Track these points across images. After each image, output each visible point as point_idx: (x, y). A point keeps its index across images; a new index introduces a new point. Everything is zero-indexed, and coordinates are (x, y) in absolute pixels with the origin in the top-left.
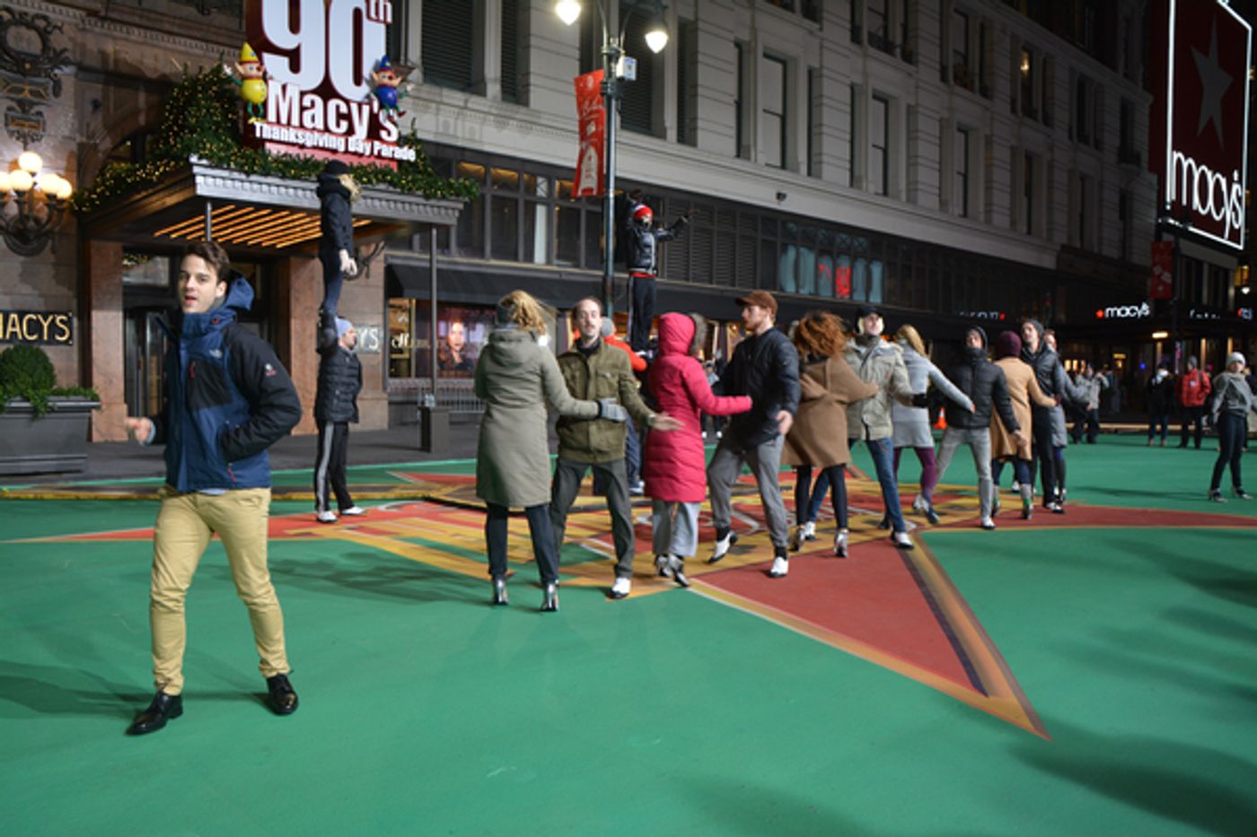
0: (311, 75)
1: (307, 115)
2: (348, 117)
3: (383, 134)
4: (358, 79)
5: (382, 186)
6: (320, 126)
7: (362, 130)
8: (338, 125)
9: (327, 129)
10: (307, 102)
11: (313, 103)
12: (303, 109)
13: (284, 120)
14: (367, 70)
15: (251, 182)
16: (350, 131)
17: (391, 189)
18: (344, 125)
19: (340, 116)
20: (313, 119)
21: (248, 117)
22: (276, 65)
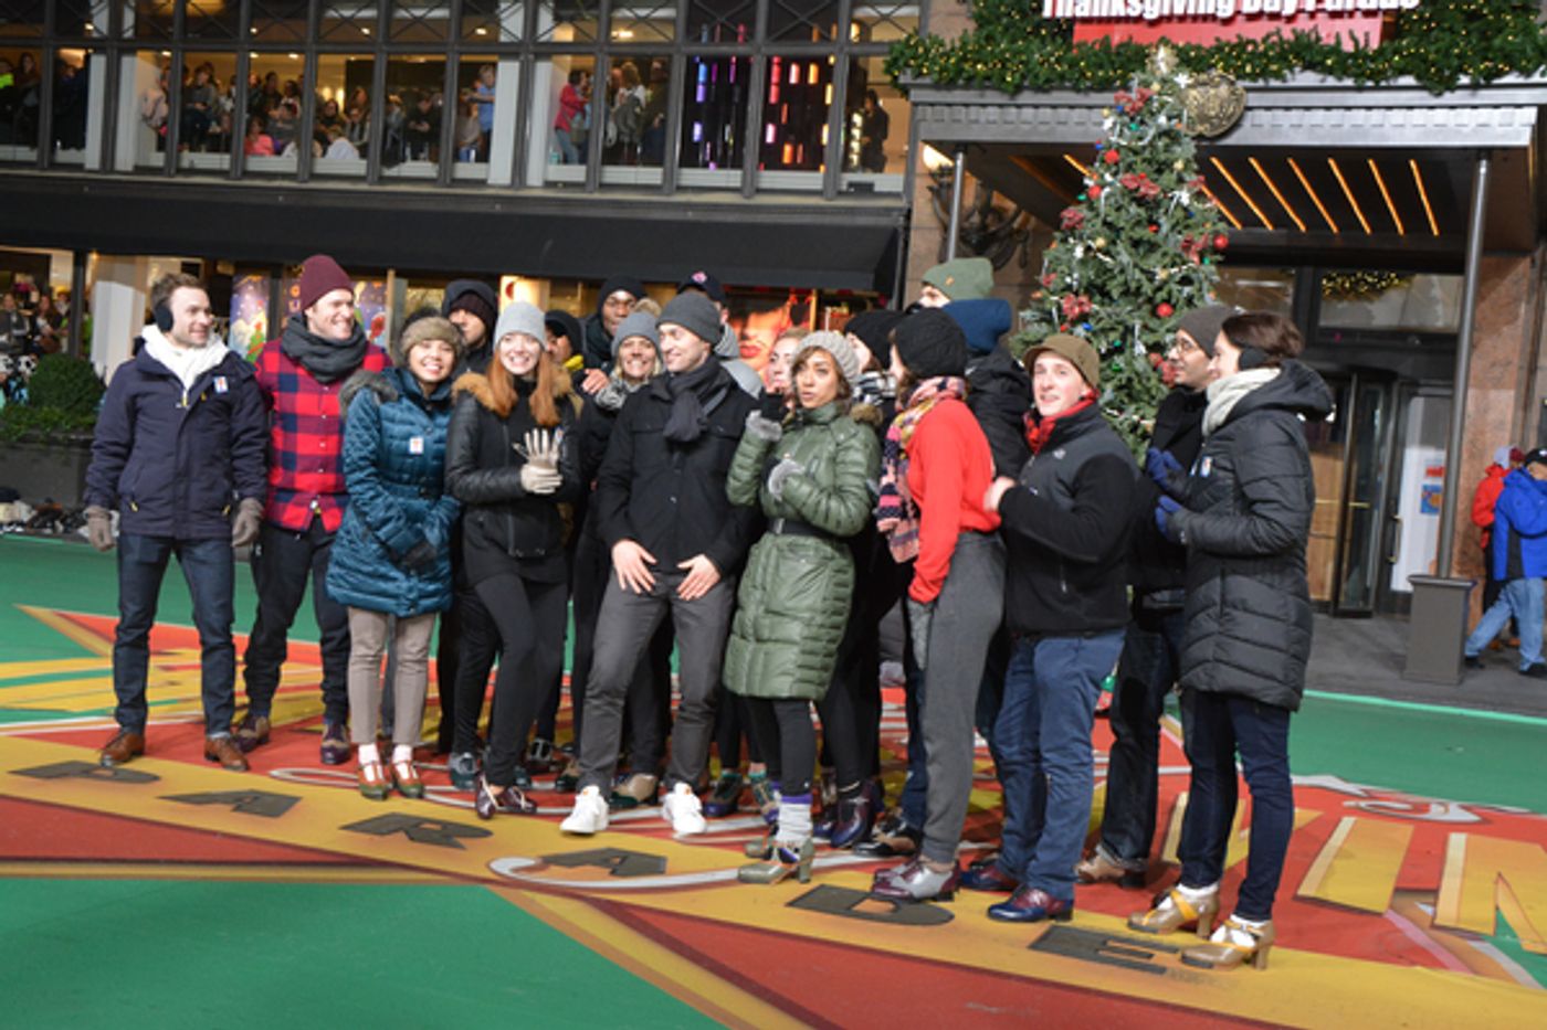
5: (1310, 78)
15: (1019, 106)
17: (1331, 81)
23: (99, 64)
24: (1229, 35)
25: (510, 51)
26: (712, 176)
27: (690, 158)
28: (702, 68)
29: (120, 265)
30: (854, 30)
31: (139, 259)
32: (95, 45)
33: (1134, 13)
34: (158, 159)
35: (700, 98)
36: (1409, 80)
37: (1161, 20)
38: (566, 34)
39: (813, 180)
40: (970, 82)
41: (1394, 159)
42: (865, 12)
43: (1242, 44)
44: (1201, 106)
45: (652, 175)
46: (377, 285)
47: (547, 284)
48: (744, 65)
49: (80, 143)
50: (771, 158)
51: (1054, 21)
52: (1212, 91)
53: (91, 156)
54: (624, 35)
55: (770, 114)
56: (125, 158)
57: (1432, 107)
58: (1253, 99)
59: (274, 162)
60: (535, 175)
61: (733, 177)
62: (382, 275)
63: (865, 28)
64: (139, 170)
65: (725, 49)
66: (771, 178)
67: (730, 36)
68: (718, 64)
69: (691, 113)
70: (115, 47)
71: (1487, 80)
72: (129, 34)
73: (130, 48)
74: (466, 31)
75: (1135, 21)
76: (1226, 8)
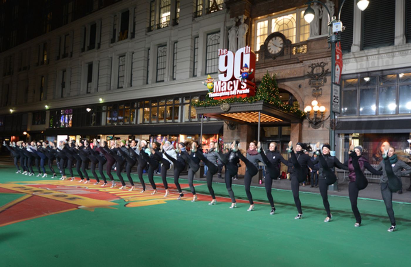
0: (229, 76)
1: (222, 88)
2: (233, 85)
3: (242, 87)
6: (225, 90)
7: (236, 87)
8: (230, 88)
9: (227, 91)
10: (222, 85)
11: (224, 84)
12: (222, 86)
13: (217, 91)
16: (233, 89)
17: (239, 103)
18: (232, 87)
19: (231, 85)
20: (224, 88)
23: (136, 111)
25: (180, 104)
31: (140, 135)
32: (135, 109)
33: (219, 95)
34: (142, 122)
37: (222, 96)
38: (187, 102)
43: (228, 99)
44: (225, 107)
46: (166, 137)
51: (211, 98)
52: (226, 105)
53: (134, 122)
56: (139, 122)
57: (251, 105)
58: (231, 106)
60: (184, 121)
62: (167, 136)
64: (140, 124)
71: (255, 102)
72: (139, 106)
73: (139, 108)
74: (175, 103)
75: (219, 97)
76: (228, 95)
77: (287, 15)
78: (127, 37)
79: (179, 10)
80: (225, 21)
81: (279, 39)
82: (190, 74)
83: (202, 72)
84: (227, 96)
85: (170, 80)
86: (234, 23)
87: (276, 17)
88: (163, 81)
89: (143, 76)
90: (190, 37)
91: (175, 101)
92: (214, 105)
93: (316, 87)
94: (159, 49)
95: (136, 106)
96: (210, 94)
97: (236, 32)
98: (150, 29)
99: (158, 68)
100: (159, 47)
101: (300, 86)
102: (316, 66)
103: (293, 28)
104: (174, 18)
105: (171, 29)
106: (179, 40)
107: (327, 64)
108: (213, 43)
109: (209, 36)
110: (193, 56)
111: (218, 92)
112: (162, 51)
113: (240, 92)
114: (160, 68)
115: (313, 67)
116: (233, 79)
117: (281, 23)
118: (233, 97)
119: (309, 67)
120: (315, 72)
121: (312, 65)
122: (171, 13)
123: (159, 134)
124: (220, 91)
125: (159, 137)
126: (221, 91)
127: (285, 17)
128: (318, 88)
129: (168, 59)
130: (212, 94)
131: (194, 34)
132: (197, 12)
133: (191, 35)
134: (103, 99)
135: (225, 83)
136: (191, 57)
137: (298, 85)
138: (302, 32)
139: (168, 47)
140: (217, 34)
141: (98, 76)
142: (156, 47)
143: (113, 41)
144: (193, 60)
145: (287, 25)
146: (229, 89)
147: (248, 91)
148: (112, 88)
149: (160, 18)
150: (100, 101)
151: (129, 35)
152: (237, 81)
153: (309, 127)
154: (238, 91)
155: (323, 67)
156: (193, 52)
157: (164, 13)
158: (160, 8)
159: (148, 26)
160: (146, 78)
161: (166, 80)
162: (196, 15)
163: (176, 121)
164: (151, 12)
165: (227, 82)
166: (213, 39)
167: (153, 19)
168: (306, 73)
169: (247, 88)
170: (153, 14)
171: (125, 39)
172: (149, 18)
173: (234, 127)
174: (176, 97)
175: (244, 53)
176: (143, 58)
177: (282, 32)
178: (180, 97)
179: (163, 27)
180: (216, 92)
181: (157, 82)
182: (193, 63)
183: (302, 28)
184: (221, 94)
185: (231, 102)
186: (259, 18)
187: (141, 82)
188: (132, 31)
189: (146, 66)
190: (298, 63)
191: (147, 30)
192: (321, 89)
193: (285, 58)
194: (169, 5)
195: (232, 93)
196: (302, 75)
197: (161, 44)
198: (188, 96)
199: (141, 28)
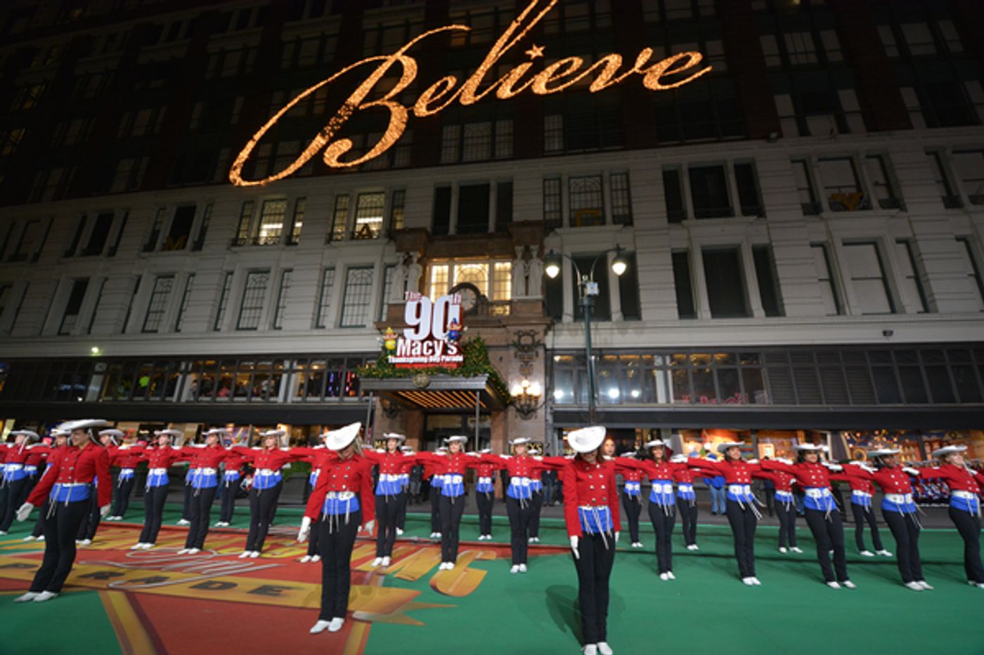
0: (424, 333)
1: (414, 350)
2: (433, 348)
3: (449, 352)
4: (445, 331)
5: (442, 375)
6: (419, 353)
7: (438, 351)
8: (428, 351)
9: (422, 355)
10: (414, 345)
11: (417, 345)
12: (412, 348)
13: (403, 353)
14: (449, 326)
16: (433, 353)
18: (430, 351)
19: (429, 348)
20: (416, 351)
21: (387, 355)
22: (409, 333)
23: (181, 377)
24: (426, 367)
25: (285, 371)
26: (334, 399)
27: (328, 394)
28: (332, 375)
29: (177, 426)
30: (367, 367)
32: (181, 373)
33: (408, 361)
34: (192, 399)
35: (331, 380)
36: (461, 375)
37: (414, 363)
38: (300, 367)
39: (356, 399)
40: (374, 377)
41: (466, 391)
42: (369, 362)
44: (421, 381)
45: (318, 399)
46: (246, 428)
47: (290, 427)
48: (341, 374)
49: (172, 395)
50: (347, 394)
51: (392, 363)
52: (422, 377)
53: (175, 399)
54: (315, 367)
55: (347, 384)
56: (184, 399)
57: (466, 381)
58: (432, 379)
59: (223, 399)
60: (289, 400)
61: (337, 399)
62: (248, 425)
63: (370, 365)
64: (187, 402)
65: (337, 370)
66: (346, 399)
67: (339, 368)
68: (336, 374)
69: (328, 384)
70: (186, 373)
71: (475, 375)
72: (190, 369)
73: (189, 373)
74: (276, 367)
75: (408, 363)
76: (426, 361)
77: (476, 263)
78: (184, 247)
79: (299, 225)
80: (383, 256)
81: (470, 293)
82: (312, 324)
83: (336, 323)
84: (422, 363)
85: (269, 329)
86: (401, 260)
87: (459, 263)
88: (255, 329)
89: (211, 317)
90: (319, 267)
91: (276, 365)
92: (400, 377)
93: (524, 362)
94: (251, 276)
95: (183, 366)
96: (390, 357)
97: (404, 272)
98: (235, 242)
99: (244, 306)
100: (250, 273)
101: (501, 359)
102: (524, 335)
103: (484, 281)
104: (288, 233)
105: (283, 250)
106: (295, 268)
107: (538, 333)
108: (359, 282)
109: (351, 272)
110: (319, 296)
111: (406, 356)
112: (258, 280)
113: (448, 359)
114: (249, 306)
115: (520, 335)
116: (431, 337)
117: (468, 272)
118: (437, 366)
119: (515, 334)
120: (523, 342)
121: (519, 332)
122: (284, 227)
123: (230, 422)
124: (408, 353)
125: (230, 428)
126: (411, 355)
127: (474, 266)
128: (526, 363)
129: (269, 296)
130: (393, 358)
131: (327, 263)
132: (331, 234)
133: (321, 265)
134: (100, 349)
135: (420, 344)
136: (316, 297)
137: (499, 357)
138: (496, 288)
139: (272, 275)
140: (366, 271)
141: (97, 304)
142: (246, 273)
143: (149, 247)
144: (318, 301)
145: (476, 275)
146: (425, 352)
147: (460, 358)
148: (128, 330)
149: (259, 230)
150: (93, 353)
151: (189, 244)
152: (441, 343)
153: (516, 417)
154: (443, 357)
155: (533, 337)
156: (320, 289)
157: (269, 222)
158: (262, 216)
159: (233, 236)
160: (214, 321)
161: (260, 328)
162: (330, 238)
163: (272, 399)
164: (242, 217)
165: (423, 342)
166: (359, 276)
167: (243, 227)
168: (511, 342)
169: (459, 353)
170: (245, 221)
171: (177, 249)
172: (237, 225)
173: (394, 414)
174: (279, 358)
175: (451, 302)
176: (216, 286)
177: (475, 284)
178: (287, 359)
179: (266, 244)
180: (401, 356)
181: (238, 329)
182: (317, 307)
183: (496, 284)
184: (411, 360)
185: (432, 374)
186: (435, 260)
187: (204, 327)
188: (196, 239)
189: (219, 300)
190: (499, 327)
191: (230, 242)
192: (531, 365)
193: (481, 318)
194: (280, 214)
195: (432, 359)
196: (504, 343)
197: (258, 269)
198: (304, 358)
199: (217, 238)
